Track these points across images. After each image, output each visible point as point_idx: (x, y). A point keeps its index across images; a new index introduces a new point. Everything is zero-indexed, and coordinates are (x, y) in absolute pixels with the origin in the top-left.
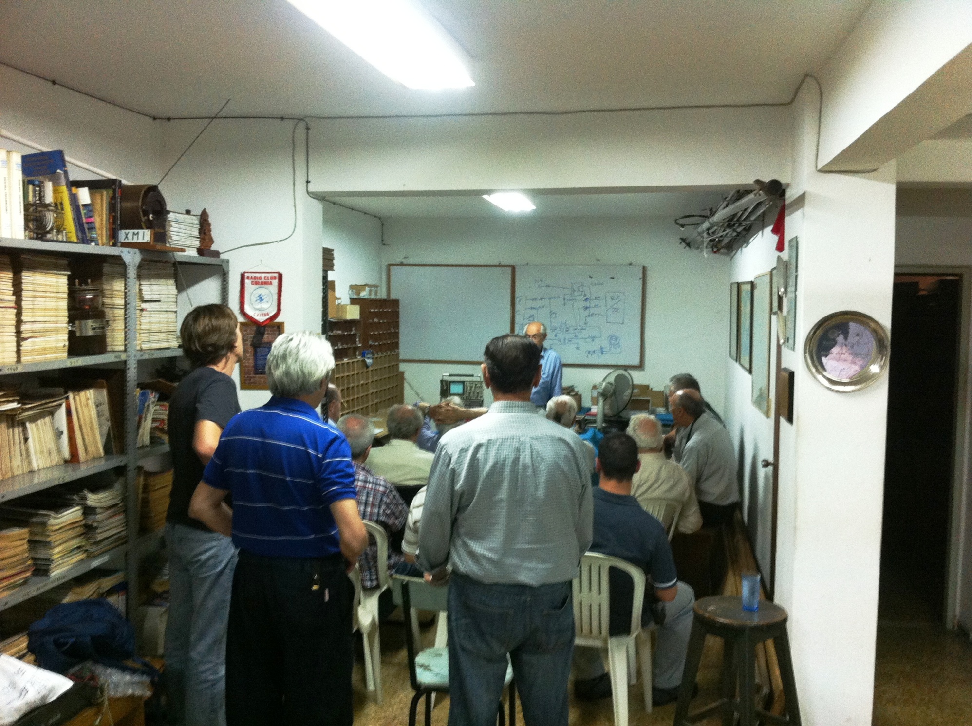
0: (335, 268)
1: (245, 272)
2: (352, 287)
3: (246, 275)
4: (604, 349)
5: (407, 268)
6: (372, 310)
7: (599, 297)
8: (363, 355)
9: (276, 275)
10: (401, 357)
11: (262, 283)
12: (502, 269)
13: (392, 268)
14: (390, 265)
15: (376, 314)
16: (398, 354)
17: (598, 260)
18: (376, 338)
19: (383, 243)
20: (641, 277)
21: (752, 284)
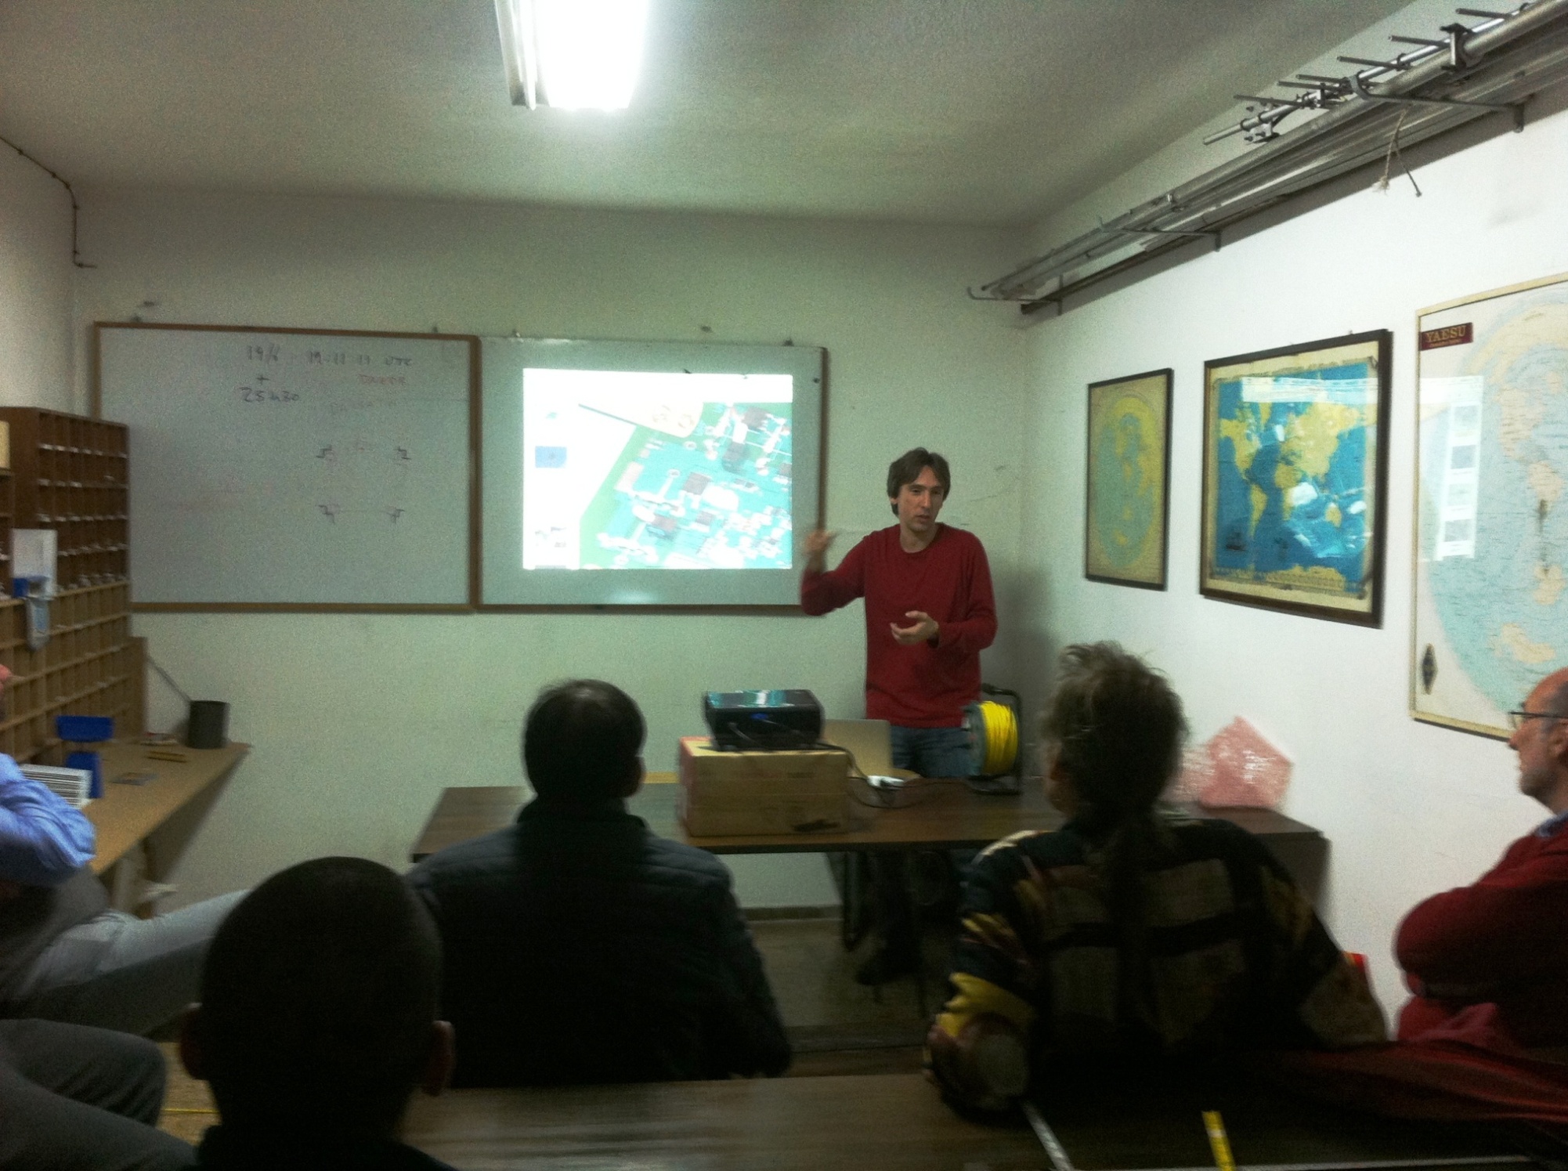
5: (149, 333)
6: (47, 447)
10: (138, 595)
13: (106, 333)
14: (98, 325)
15: (59, 461)
16: (125, 588)
17: (706, 329)
19: (79, 259)
20: (818, 375)
21: (1384, 339)
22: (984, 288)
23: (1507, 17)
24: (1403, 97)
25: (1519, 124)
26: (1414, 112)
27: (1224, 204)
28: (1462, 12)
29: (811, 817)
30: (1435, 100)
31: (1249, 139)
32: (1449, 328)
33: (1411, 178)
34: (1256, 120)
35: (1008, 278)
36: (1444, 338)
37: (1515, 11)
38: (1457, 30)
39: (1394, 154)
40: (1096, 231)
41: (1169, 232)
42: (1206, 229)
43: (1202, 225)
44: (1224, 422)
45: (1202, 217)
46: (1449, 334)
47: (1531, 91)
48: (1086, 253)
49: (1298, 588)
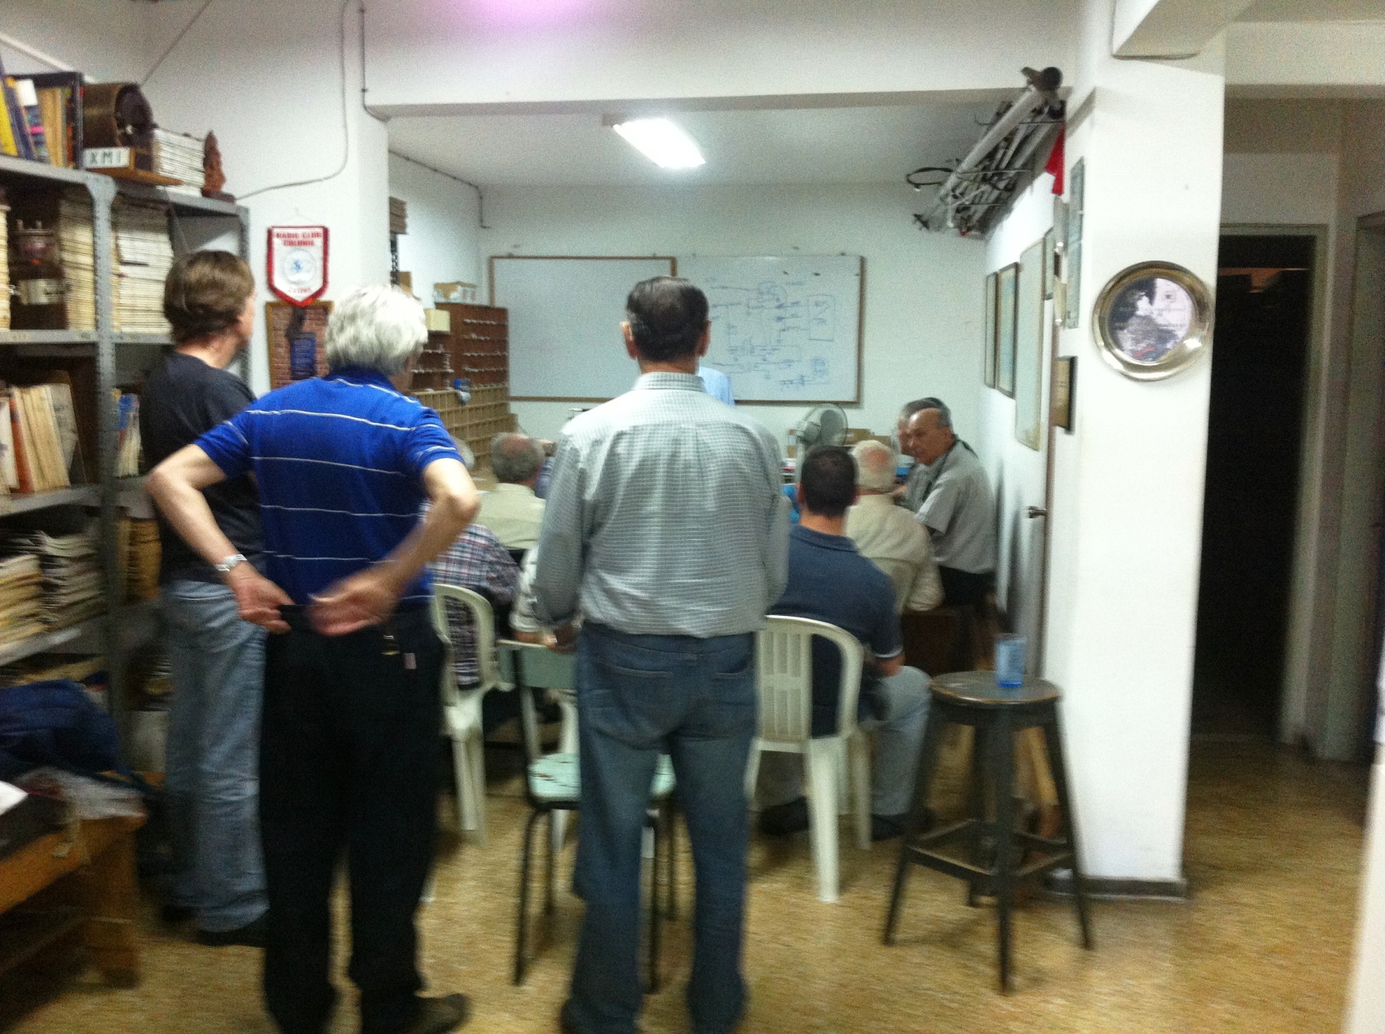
0: (408, 230)
1: (274, 227)
2: (437, 286)
3: (276, 231)
4: (805, 379)
5: (519, 262)
6: (468, 321)
7: (797, 303)
8: (455, 386)
9: (320, 231)
10: (513, 393)
11: (301, 243)
12: (657, 261)
13: (496, 262)
14: (494, 257)
15: (474, 328)
16: (506, 389)
17: (796, 248)
18: (473, 362)
19: (483, 224)
20: (859, 273)
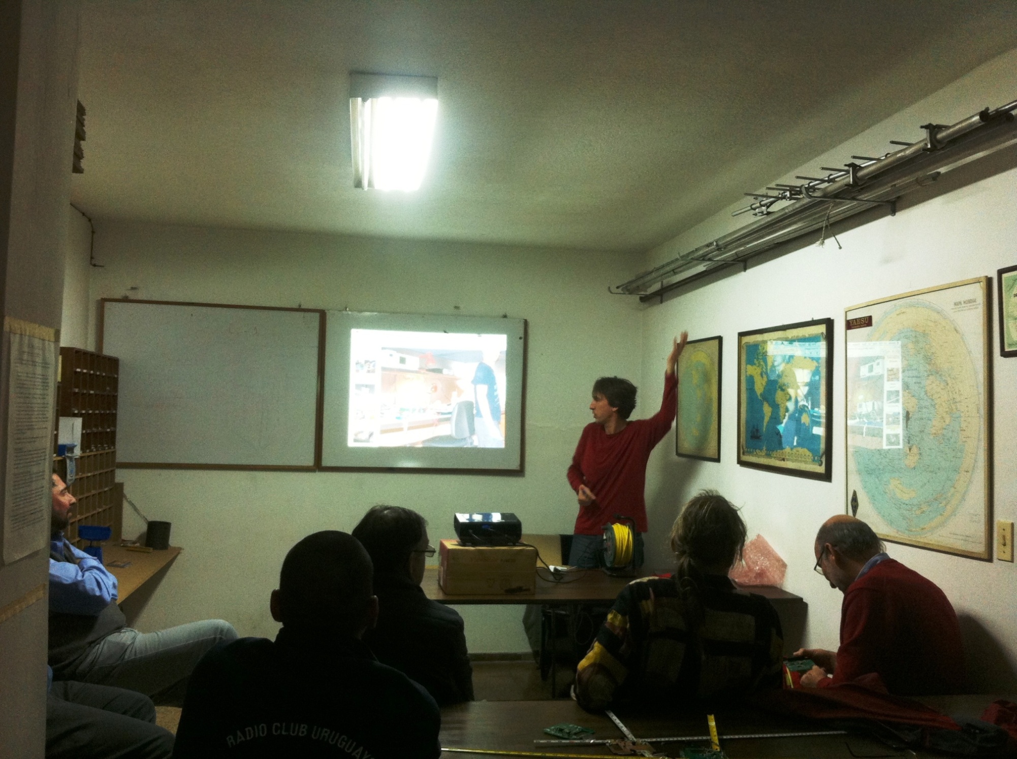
5: (136, 306)
6: (78, 370)
10: (120, 458)
12: (302, 314)
13: (108, 305)
14: (105, 300)
16: (114, 453)
17: (457, 308)
19: (93, 262)
20: (522, 336)
21: (829, 323)
22: (618, 288)
23: (879, 160)
24: (828, 198)
25: (893, 212)
26: (836, 205)
27: (748, 246)
28: (854, 157)
29: (515, 585)
30: (849, 200)
31: (756, 215)
32: (860, 318)
33: (836, 239)
34: (758, 205)
35: (631, 282)
36: (858, 324)
37: (883, 157)
38: (853, 166)
39: (827, 226)
40: (677, 260)
41: (717, 261)
42: (739, 259)
43: (736, 257)
44: (749, 367)
45: (736, 253)
46: (860, 321)
47: (898, 195)
48: (673, 270)
49: (788, 460)
